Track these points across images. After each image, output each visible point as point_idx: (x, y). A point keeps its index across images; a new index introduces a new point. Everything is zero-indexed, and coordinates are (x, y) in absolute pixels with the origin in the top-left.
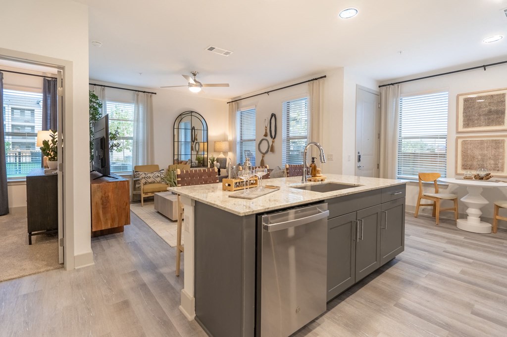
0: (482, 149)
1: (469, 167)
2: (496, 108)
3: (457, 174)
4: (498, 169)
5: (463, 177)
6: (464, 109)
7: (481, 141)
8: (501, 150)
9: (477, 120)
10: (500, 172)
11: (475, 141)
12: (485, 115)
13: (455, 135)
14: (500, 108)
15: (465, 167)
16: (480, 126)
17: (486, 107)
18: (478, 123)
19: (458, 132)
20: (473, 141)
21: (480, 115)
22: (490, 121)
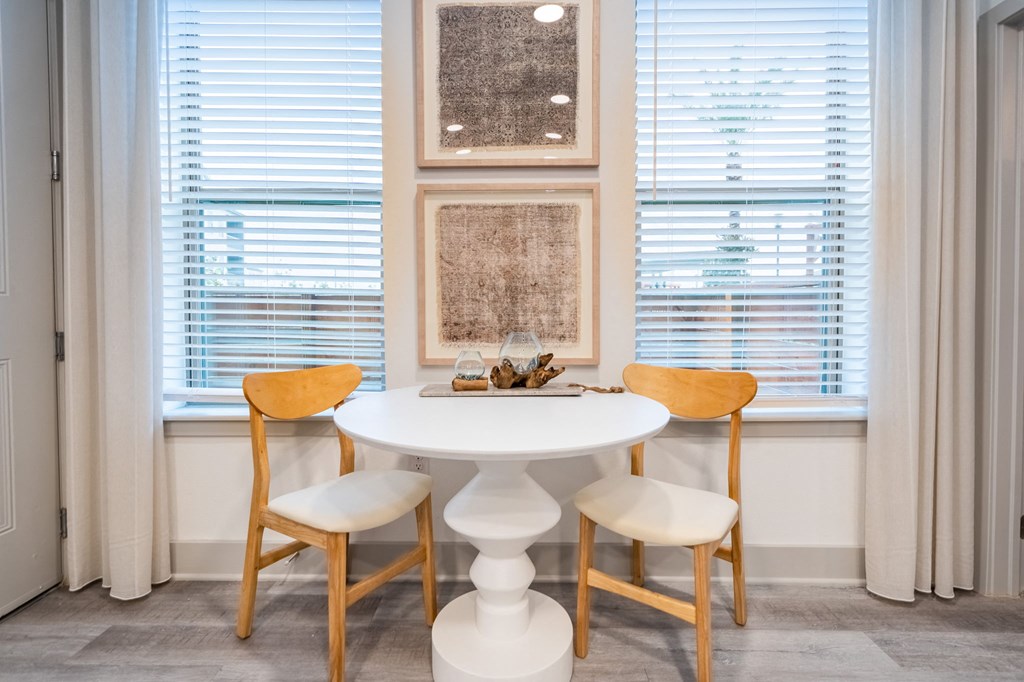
0: (509, 245)
1: (464, 331)
2: (547, 66)
3: (425, 365)
4: (560, 331)
5: (448, 377)
6: (442, 58)
7: (505, 207)
8: (569, 251)
9: (489, 113)
10: (567, 343)
11: (485, 207)
12: (515, 93)
13: (412, 181)
14: (561, 68)
15: (454, 331)
16: (499, 141)
17: (518, 57)
18: (491, 128)
19: (425, 169)
20: (476, 207)
21: (497, 94)
22: (532, 120)
